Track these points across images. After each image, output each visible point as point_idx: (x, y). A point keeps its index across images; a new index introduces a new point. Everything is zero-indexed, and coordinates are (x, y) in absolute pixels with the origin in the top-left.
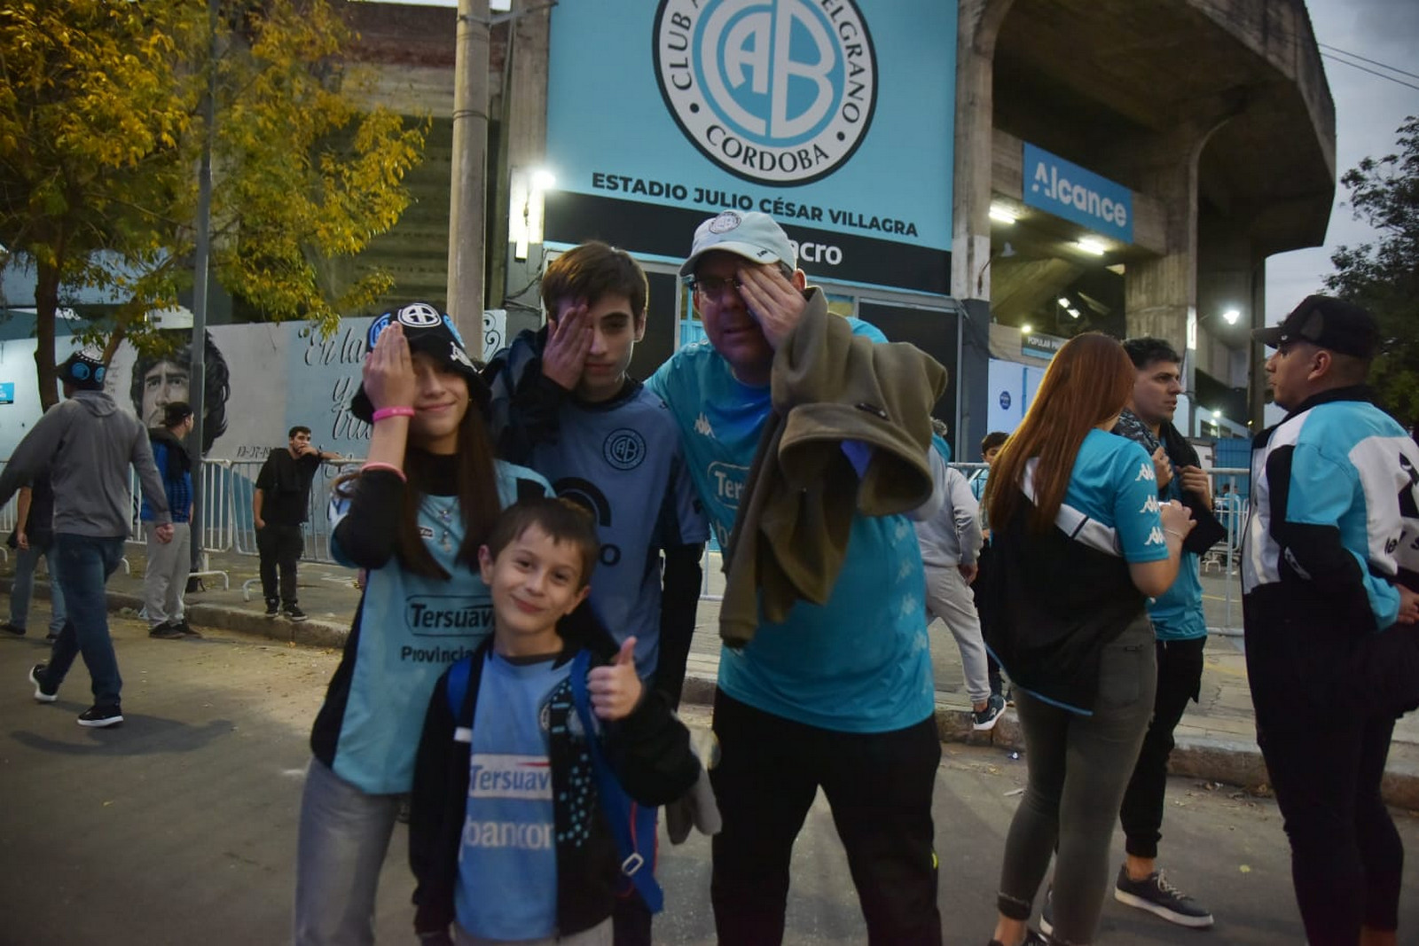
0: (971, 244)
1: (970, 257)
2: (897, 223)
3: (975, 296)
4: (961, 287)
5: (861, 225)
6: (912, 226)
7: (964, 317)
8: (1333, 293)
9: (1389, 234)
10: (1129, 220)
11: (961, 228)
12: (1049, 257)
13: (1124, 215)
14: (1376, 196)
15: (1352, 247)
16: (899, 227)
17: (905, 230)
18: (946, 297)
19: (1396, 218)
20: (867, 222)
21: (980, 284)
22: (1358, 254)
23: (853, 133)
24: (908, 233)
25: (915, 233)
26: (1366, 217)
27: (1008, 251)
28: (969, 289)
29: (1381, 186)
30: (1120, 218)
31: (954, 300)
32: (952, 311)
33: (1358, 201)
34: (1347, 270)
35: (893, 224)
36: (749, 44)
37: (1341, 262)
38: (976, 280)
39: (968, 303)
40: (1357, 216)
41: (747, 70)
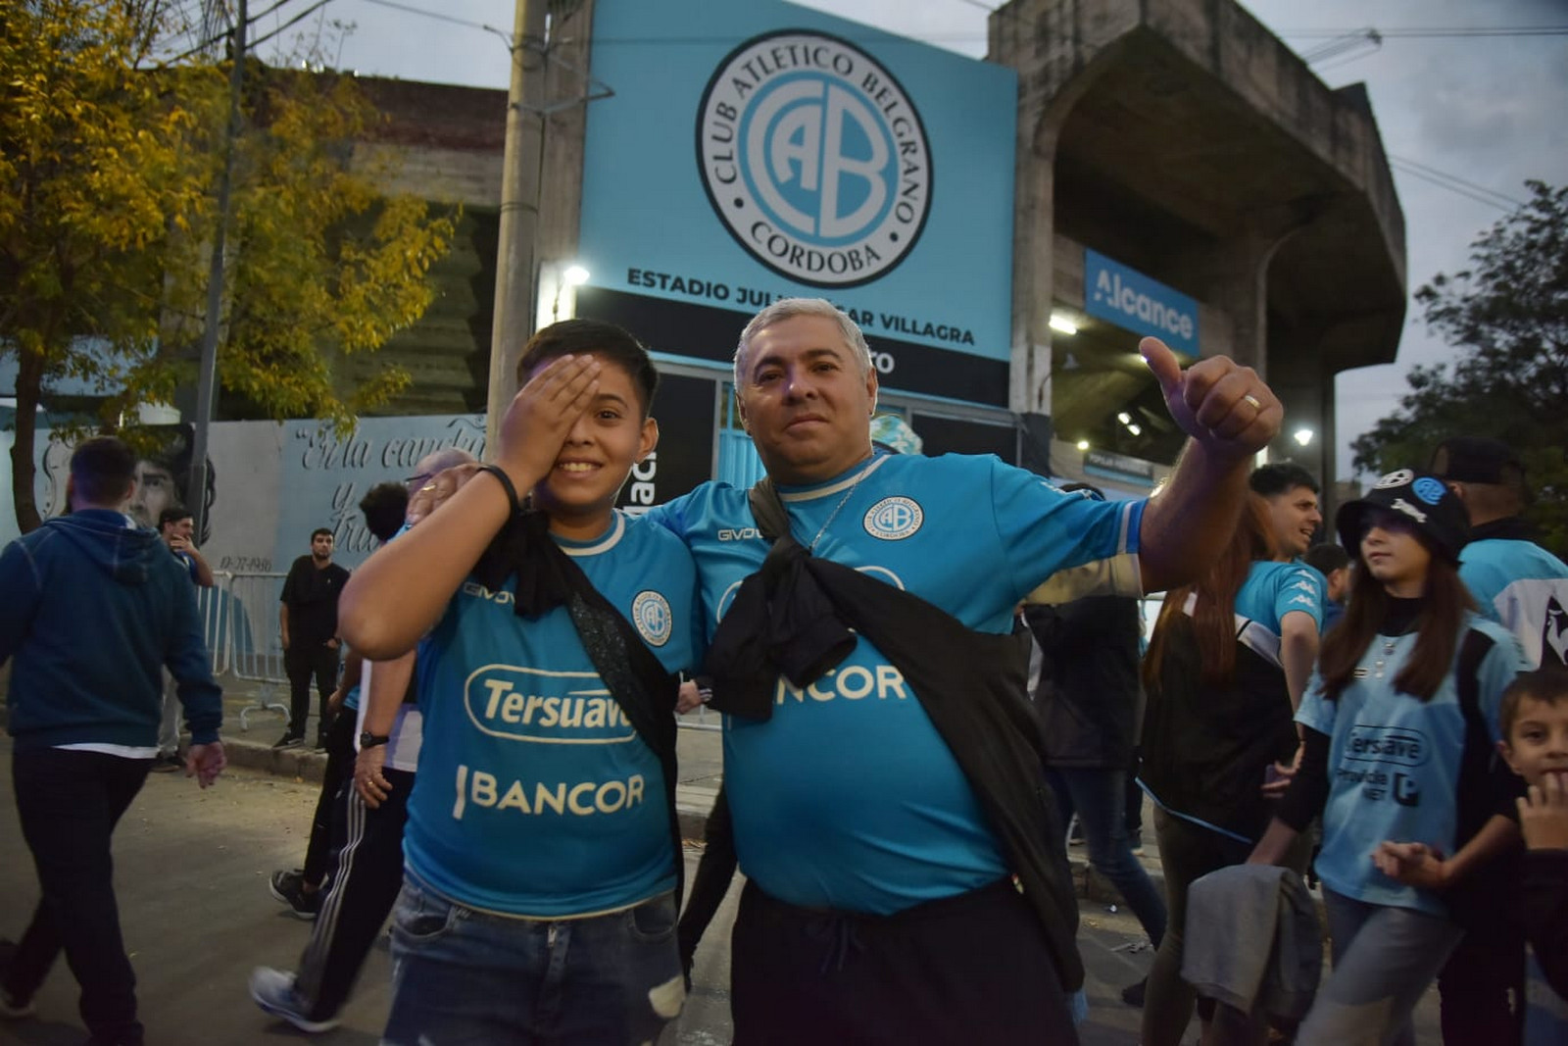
0: (1031, 355)
1: (1030, 368)
2: (953, 330)
3: (1035, 409)
4: (1020, 400)
5: (915, 331)
6: (968, 334)
7: (1023, 432)
8: (1407, 414)
9: (1466, 353)
10: (1195, 331)
11: (1021, 337)
12: (1111, 369)
13: (1189, 327)
14: (1451, 313)
15: (1428, 366)
16: (955, 334)
17: (961, 338)
18: (1006, 410)
19: (1471, 336)
20: (921, 328)
21: (1041, 397)
22: (1433, 373)
23: (906, 233)
24: (965, 341)
25: (971, 341)
26: (1440, 334)
27: (1071, 363)
28: (1029, 401)
29: (1456, 303)
30: (1186, 331)
31: (1012, 414)
32: (1010, 425)
33: (1433, 317)
34: (1423, 390)
35: (948, 332)
36: (797, 138)
37: (1417, 381)
38: (1036, 392)
39: (1028, 417)
40: (1431, 334)
41: (796, 165)
